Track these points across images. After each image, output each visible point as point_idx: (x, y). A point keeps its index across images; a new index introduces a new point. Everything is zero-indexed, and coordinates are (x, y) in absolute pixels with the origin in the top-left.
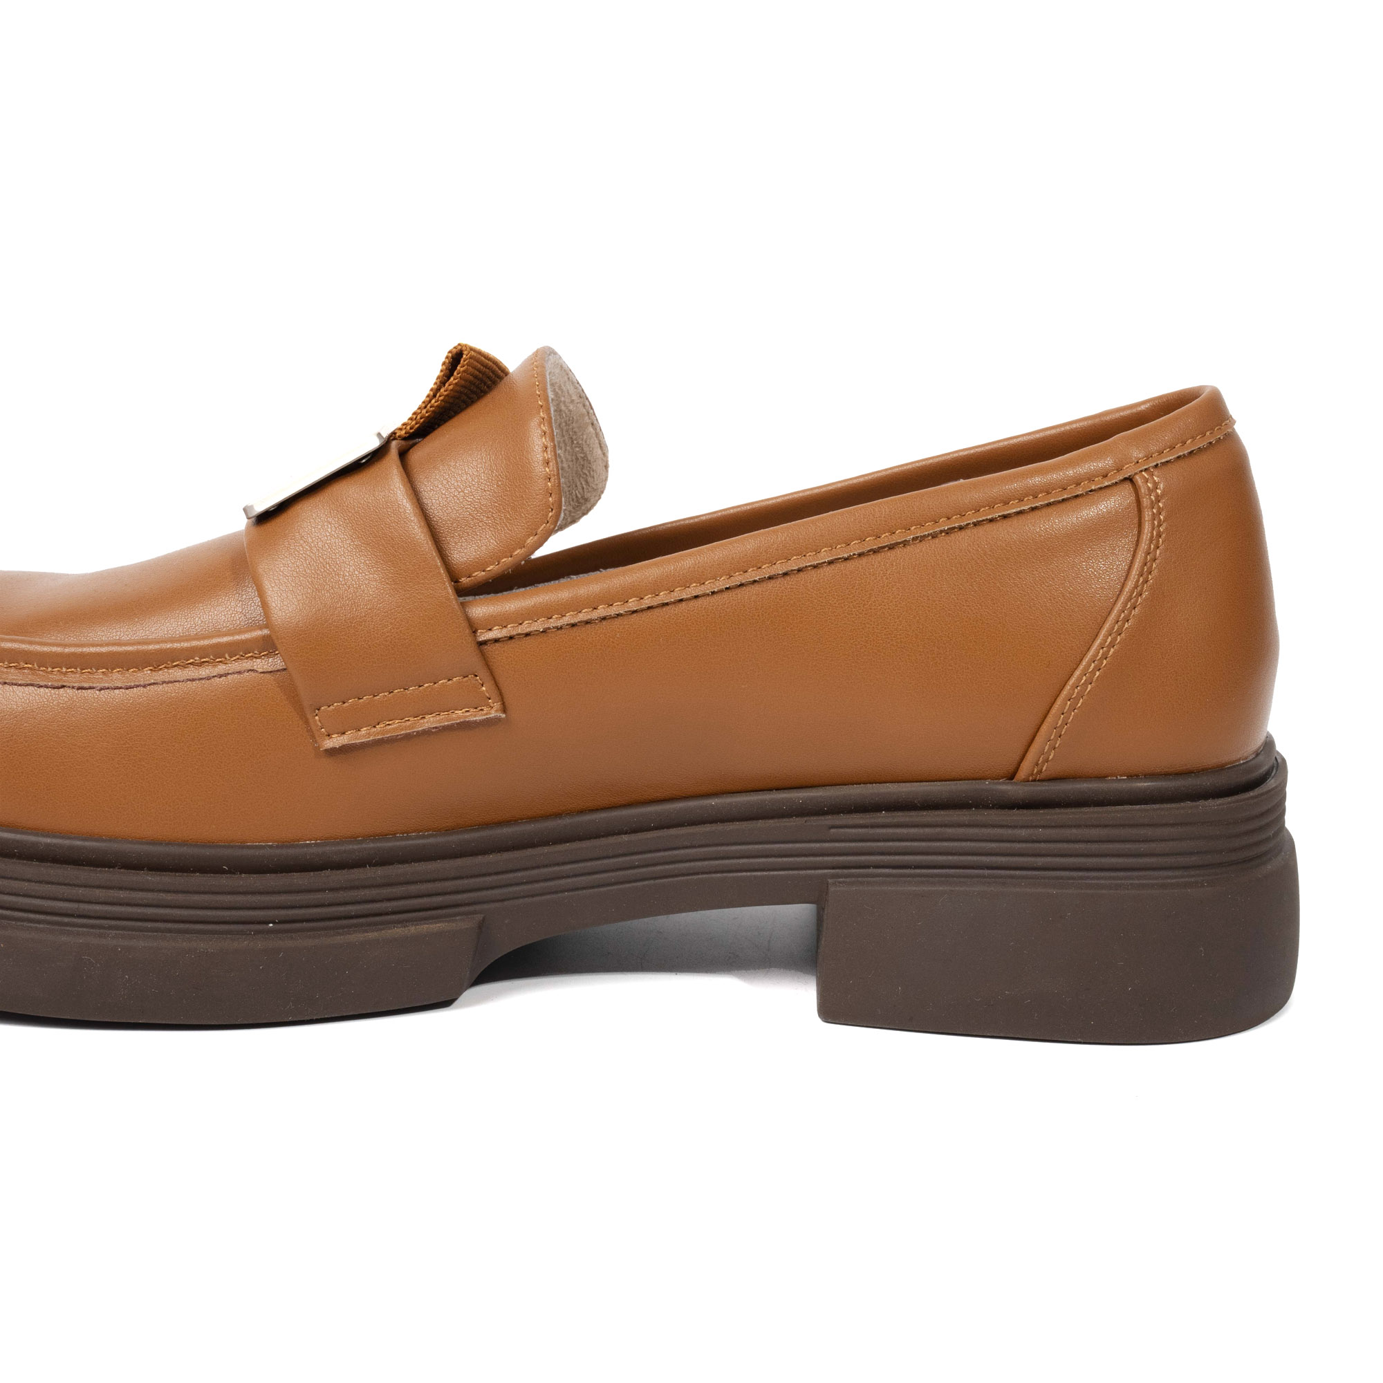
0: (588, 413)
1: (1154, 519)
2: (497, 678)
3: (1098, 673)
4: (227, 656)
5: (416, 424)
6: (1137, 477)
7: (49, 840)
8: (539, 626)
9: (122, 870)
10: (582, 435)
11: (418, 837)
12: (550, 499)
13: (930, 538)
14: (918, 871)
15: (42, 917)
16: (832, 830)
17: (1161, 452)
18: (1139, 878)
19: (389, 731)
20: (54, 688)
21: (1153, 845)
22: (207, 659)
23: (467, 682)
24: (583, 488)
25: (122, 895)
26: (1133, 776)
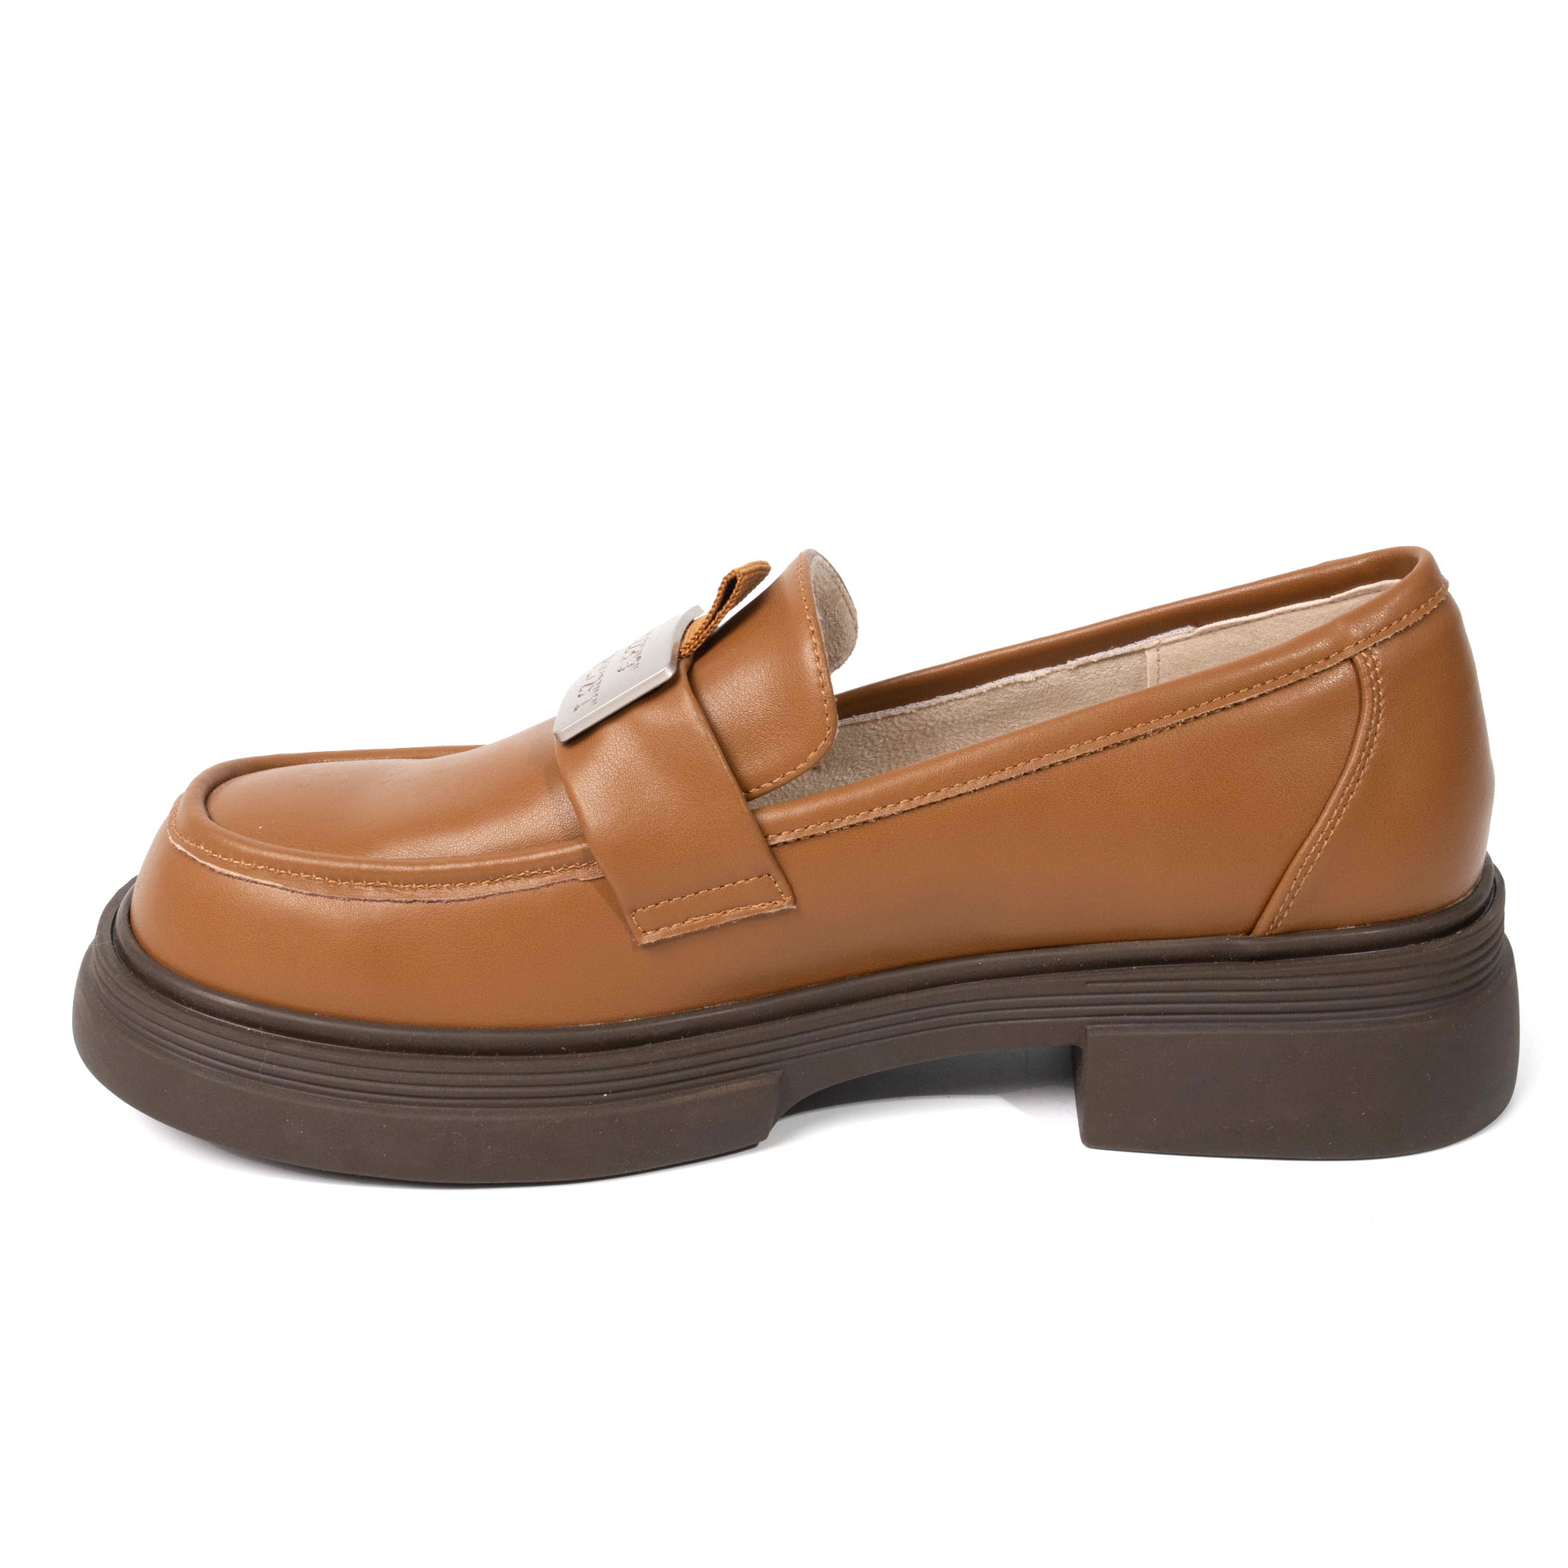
0: (839, 588)
1: (1374, 697)
2: (787, 875)
3: (1326, 842)
4: (552, 868)
5: (699, 643)
6: (1357, 657)
7: (414, 1034)
8: (821, 829)
9: (479, 1057)
10: (835, 606)
11: (724, 1008)
12: (827, 719)
13: (1168, 729)
14: (1167, 1017)
15: (414, 1100)
16: (1089, 985)
17: (1378, 631)
18: (1369, 1016)
19: (695, 926)
20: (408, 902)
21: (1381, 987)
22: (535, 872)
23: (761, 881)
24: (836, 649)
25: (481, 1079)
26: (1361, 926)
